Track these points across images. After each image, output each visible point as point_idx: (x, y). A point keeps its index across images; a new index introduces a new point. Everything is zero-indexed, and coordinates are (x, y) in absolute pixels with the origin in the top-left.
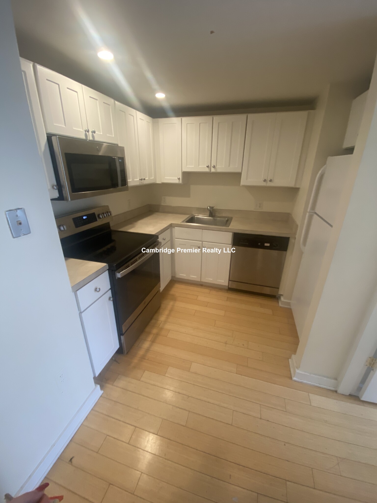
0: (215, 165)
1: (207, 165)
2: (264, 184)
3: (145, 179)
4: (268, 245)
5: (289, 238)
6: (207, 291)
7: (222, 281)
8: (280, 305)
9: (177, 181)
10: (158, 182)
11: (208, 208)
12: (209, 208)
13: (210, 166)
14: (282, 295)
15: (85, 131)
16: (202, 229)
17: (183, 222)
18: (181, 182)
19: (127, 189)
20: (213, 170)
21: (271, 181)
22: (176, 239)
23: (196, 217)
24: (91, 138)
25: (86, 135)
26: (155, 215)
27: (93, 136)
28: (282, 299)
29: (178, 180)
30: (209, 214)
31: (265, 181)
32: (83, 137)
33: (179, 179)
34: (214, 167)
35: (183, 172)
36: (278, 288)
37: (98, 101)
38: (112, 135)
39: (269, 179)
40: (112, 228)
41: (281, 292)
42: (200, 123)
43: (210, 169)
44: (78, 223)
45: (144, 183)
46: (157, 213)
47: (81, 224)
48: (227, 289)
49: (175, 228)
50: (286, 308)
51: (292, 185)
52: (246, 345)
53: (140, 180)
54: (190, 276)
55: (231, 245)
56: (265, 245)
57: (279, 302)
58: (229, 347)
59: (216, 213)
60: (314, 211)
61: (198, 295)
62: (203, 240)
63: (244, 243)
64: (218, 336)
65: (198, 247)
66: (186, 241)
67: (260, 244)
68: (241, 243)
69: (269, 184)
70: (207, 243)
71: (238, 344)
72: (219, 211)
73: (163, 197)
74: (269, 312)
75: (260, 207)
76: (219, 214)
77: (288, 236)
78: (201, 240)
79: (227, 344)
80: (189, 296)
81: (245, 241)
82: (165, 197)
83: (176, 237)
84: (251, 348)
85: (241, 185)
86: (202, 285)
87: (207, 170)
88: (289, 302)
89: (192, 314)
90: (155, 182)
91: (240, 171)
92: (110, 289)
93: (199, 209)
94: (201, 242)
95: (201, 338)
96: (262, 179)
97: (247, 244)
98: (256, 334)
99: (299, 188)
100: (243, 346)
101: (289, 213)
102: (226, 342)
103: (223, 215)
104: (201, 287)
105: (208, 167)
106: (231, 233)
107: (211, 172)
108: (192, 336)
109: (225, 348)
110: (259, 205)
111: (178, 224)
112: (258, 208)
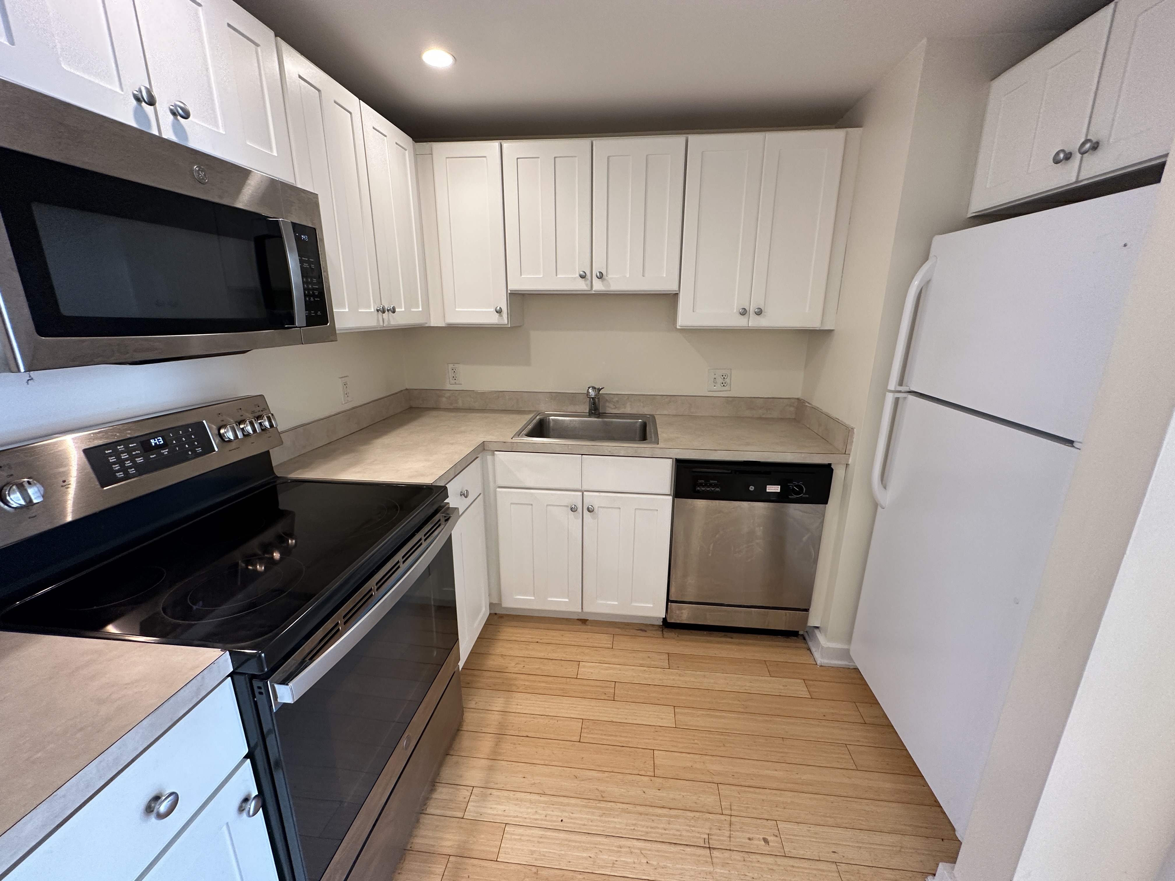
0: (604, 273)
1: (581, 273)
2: (741, 322)
3: (394, 312)
4: (777, 489)
5: (831, 465)
7: (649, 605)
9: (493, 319)
10: (436, 321)
11: (587, 393)
12: (590, 390)
13: (588, 274)
14: (817, 628)
15: (139, 98)
16: (582, 454)
17: (518, 434)
18: (505, 320)
19: (332, 336)
20: (598, 286)
21: (759, 312)
22: (498, 489)
23: (553, 420)
25: (142, 116)
26: (427, 420)
27: (178, 129)
29: (497, 315)
30: (590, 410)
31: (744, 312)
33: (499, 312)
34: (601, 276)
35: (509, 292)
36: (807, 610)
38: (270, 150)
39: (752, 310)
40: (278, 473)
41: (814, 620)
42: (555, 158)
43: (589, 282)
44: (117, 467)
45: (394, 324)
46: (435, 413)
47: (132, 471)
48: (659, 626)
49: (493, 455)
50: (838, 669)
51: (815, 324)
52: (775, 838)
53: (378, 311)
54: (549, 599)
55: (671, 498)
56: (768, 491)
57: (813, 650)
58: (724, 865)
59: (607, 404)
60: (907, 389)
61: (579, 658)
62: (585, 487)
63: (708, 489)
64: (677, 817)
65: (572, 509)
66: (531, 493)
67: (753, 487)
68: (698, 488)
69: (754, 322)
70: (597, 494)
71: (749, 839)
72: (616, 399)
73: (451, 366)
74: (799, 689)
75: (725, 385)
76: (615, 409)
77: (826, 462)
78: (579, 487)
79: (714, 848)
80: (550, 668)
81: (711, 481)
82: (456, 366)
83: (500, 483)
84: (794, 853)
85: (678, 327)
86: (584, 621)
87: (581, 286)
88: (848, 650)
89: (573, 739)
90: (426, 323)
91: (673, 287)
92: (246, 757)
93: (557, 397)
94: (580, 493)
95: (623, 842)
96: (735, 309)
97: (718, 489)
98: (790, 786)
99: (830, 331)
100: (766, 849)
101: (798, 399)
102: (707, 840)
103: (628, 410)
104: (584, 627)
105: (583, 277)
106: (670, 462)
107: (594, 292)
108: (589, 838)
109: (711, 869)
110: (722, 381)
111: (505, 442)
112: (718, 387)
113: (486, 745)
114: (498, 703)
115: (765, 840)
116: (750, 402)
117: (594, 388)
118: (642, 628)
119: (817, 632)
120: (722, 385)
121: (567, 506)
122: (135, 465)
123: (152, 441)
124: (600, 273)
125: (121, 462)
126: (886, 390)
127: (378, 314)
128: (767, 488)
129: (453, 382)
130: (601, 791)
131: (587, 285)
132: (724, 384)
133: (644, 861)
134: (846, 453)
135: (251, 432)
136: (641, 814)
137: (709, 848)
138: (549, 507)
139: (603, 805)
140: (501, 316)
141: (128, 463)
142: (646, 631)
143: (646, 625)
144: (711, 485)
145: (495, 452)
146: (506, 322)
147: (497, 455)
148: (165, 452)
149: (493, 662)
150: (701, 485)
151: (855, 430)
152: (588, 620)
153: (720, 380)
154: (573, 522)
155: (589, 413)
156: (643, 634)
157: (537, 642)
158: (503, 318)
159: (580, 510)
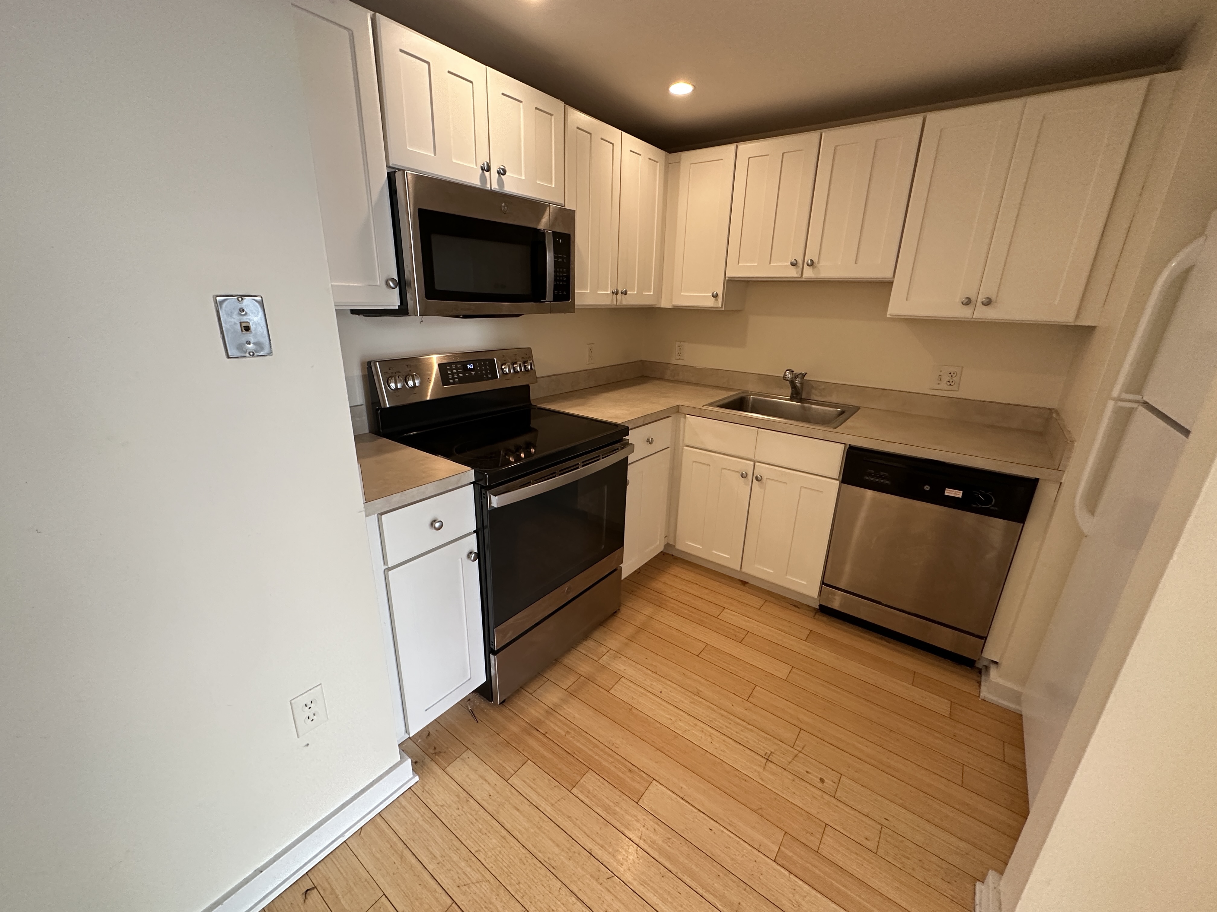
0: (816, 261)
1: (793, 261)
2: (965, 313)
3: (625, 293)
4: (959, 494)
5: (1037, 480)
6: (756, 601)
7: (803, 582)
8: (985, 693)
9: (710, 303)
10: (665, 304)
11: (785, 377)
12: (788, 374)
13: (800, 262)
14: (996, 663)
15: (483, 169)
16: (758, 428)
17: (713, 404)
19: (571, 309)
20: (809, 273)
21: (988, 302)
22: (685, 447)
24: (495, 186)
25: (483, 178)
26: (648, 386)
27: (501, 183)
28: (994, 673)
29: (713, 299)
30: (792, 394)
31: (968, 302)
32: (474, 180)
33: (715, 296)
34: (812, 264)
35: (727, 279)
36: (985, 638)
37: (521, 104)
38: (551, 183)
39: (978, 300)
40: (534, 402)
41: (990, 652)
43: (800, 270)
44: (450, 376)
45: (625, 303)
46: (658, 382)
47: (457, 380)
48: (815, 609)
49: (685, 417)
50: (1002, 709)
51: (1068, 318)
52: (833, 784)
53: (613, 293)
54: (714, 552)
55: (838, 482)
56: (946, 494)
57: (983, 683)
58: (773, 774)
59: (813, 391)
60: (1140, 399)
61: (725, 605)
62: (757, 458)
63: (877, 480)
64: (752, 731)
65: (742, 475)
66: (711, 455)
67: (929, 488)
68: (867, 478)
69: (982, 313)
70: (767, 466)
71: (807, 772)
72: (821, 386)
73: (678, 343)
74: (942, 706)
75: (952, 384)
77: (1031, 475)
78: (752, 457)
79: (771, 761)
80: (699, 604)
81: (882, 473)
82: (682, 343)
83: (687, 442)
84: (844, 799)
85: (888, 316)
86: (744, 583)
87: (793, 273)
88: (1019, 693)
89: (695, 653)
90: (656, 305)
91: (887, 274)
92: (475, 532)
93: (764, 378)
94: (752, 463)
95: (699, 723)
96: (959, 297)
97: (888, 482)
99: (1093, 328)
100: (819, 785)
101: (1051, 409)
102: (768, 755)
103: (834, 399)
104: (742, 587)
105: (793, 264)
106: (842, 446)
107: (804, 280)
108: (676, 710)
109: (761, 770)
110: (948, 379)
111: (695, 408)
112: (944, 385)
113: (629, 630)
114: (648, 610)
115: (822, 780)
116: (982, 407)
117: (791, 371)
118: (796, 604)
119: (992, 665)
120: (949, 384)
121: (739, 472)
122: (459, 378)
123: (468, 365)
124: (812, 260)
125: (453, 374)
127: (613, 296)
128: (946, 491)
129: (678, 357)
130: (699, 690)
131: (797, 273)
132: (950, 383)
133: (709, 740)
134: (1059, 469)
135: (519, 370)
136: (722, 716)
137: (767, 759)
138: (723, 471)
139: (696, 697)
140: (717, 300)
141: (456, 376)
142: (798, 608)
143: (802, 604)
144: (881, 477)
145: (687, 415)
146: (720, 305)
147: (687, 418)
148: (473, 373)
149: (657, 585)
150: (870, 475)
151: (1075, 443)
152: (748, 583)
153: (946, 378)
154: (742, 488)
155: (791, 397)
156: (796, 609)
157: (697, 584)
158: (718, 303)
159: (750, 477)
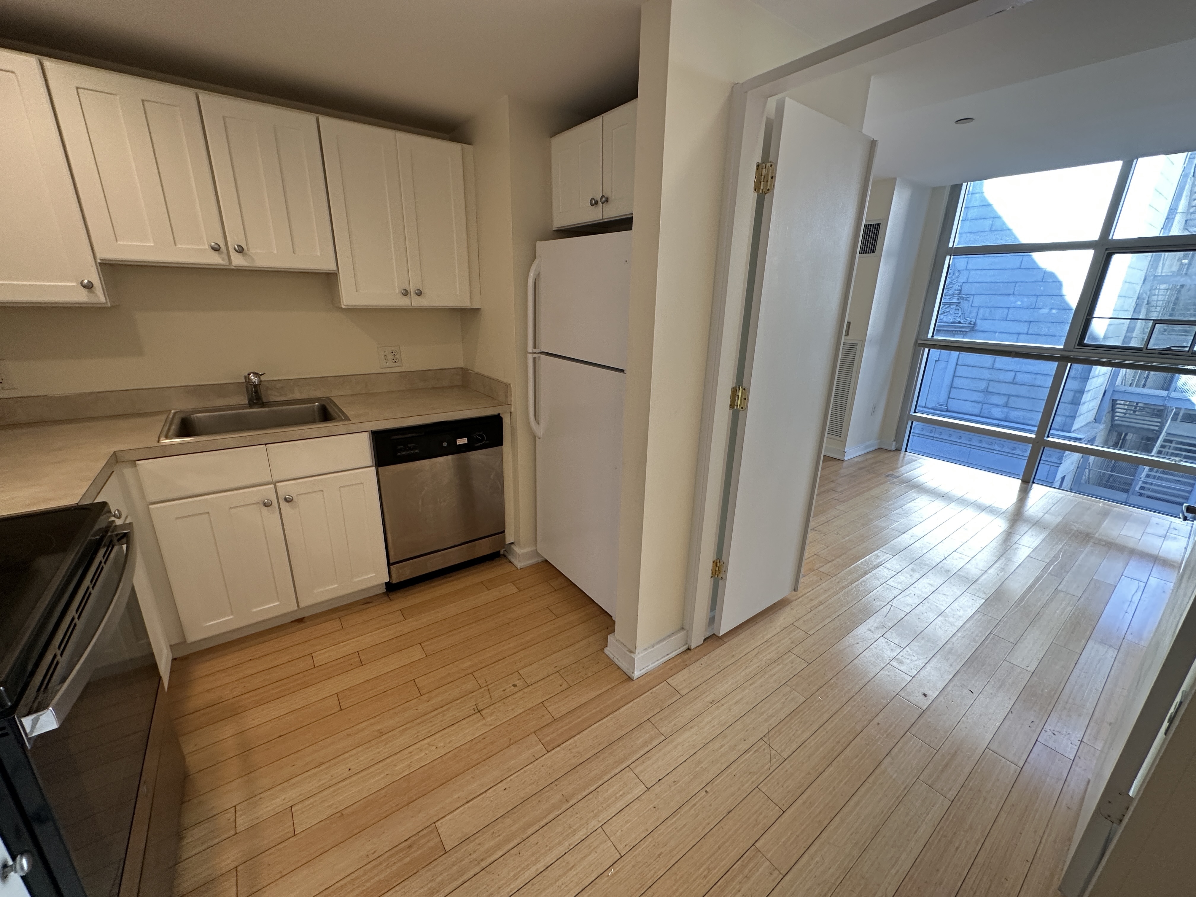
0: (244, 247)
1: (213, 244)
4: (464, 441)
5: (500, 415)
6: (332, 625)
7: (370, 576)
13: (222, 245)
14: (512, 543)
16: (266, 444)
18: (100, 297)
20: (238, 261)
21: (419, 293)
22: (151, 506)
28: (516, 549)
29: (86, 291)
30: (249, 400)
31: (406, 293)
34: (240, 250)
35: (99, 261)
36: (504, 531)
41: (509, 538)
42: (143, 101)
43: (225, 256)
48: (383, 593)
49: (135, 466)
50: (532, 566)
51: (466, 304)
52: (520, 680)
54: (254, 610)
55: (373, 469)
56: (458, 444)
57: (513, 560)
60: (539, 351)
61: (309, 651)
62: (276, 479)
63: (408, 452)
65: (264, 505)
67: (446, 443)
68: (399, 454)
69: (417, 302)
70: (292, 482)
71: (504, 691)
72: (279, 385)
74: (510, 589)
75: (397, 361)
76: (280, 396)
77: (496, 413)
78: (267, 480)
79: (482, 710)
80: (280, 673)
81: (409, 445)
83: (151, 498)
84: (534, 681)
85: (343, 307)
86: (301, 620)
87: (215, 259)
88: (536, 550)
89: (334, 711)
91: (331, 267)
93: (196, 391)
94: (272, 486)
96: (397, 290)
97: (417, 451)
98: (520, 648)
99: (478, 310)
100: (516, 689)
101: (462, 368)
102: (475, 709)
105: (215, 249)
106: (366, 434)
107: (234, 268)
110: (392, 357)
112: (390, 363)
115: (515, 685)
116: (423, 374)
117: (255, 374)
118: (366, 601)
119: (512, 546)
121: (258, 503)
124: (238, 246)
126: (526, 352)
128: (457, 442)
132: (395, 360)
134: (508, 404)
137: (479, 711)
138: (233, 511)
140: (92, 292)
142: (371, 602)
143: (370, 597)
144: (410, 449)
145: (138, 462)
146: (103, 300)
147: (138, 464)
150: (401, 450)
151: (511, 385)
152: (304, 618)
153: (390, 357)
155: (248, 403)
156: (368, 605)
157: (251, 660)
159: (274, 503)
